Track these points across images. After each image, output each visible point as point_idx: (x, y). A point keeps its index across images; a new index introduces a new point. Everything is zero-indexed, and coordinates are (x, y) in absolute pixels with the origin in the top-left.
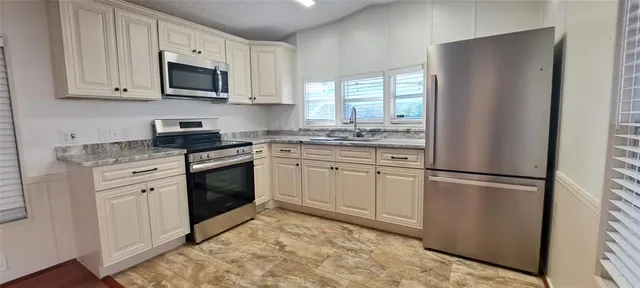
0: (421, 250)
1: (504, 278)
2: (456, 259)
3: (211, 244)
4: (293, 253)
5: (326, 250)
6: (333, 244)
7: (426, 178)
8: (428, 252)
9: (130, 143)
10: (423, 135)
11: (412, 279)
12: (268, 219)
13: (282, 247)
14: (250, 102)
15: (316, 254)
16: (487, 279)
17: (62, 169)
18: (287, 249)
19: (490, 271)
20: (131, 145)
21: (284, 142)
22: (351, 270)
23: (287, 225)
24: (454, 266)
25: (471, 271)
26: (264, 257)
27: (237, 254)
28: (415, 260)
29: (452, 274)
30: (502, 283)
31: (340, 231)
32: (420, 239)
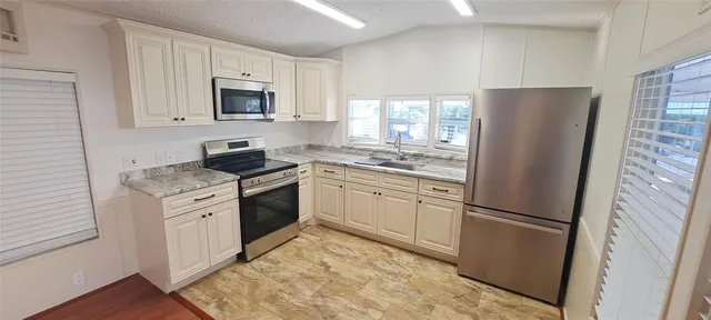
0: (455, 276)
1: (525, 306)
2: (485, 286)
3: (261, 262)
4: (337, 274)
5: (368, 272)
6: (375, 268)
7: (464, 213)
8: (461, 278)
9: (183, 165)
10: (465, 164)
11: (444, 304)
12: (312, 238)
13: (327, 268)
14: (294, 119)
15: (359, 277)
16: (512, 307)
17: (126, 192)
18: (332, 270)
19: (515, 299)
20: (184, 167)
21: (328, 163)
22: (392, 293)
23: (330, 244)
24: (484, 293)
25: (497, 298)
26: (311, 278)
27: (286, 274)
28: (449, 285)
29: (481, 301)
30: (524, 311)
31: (380, 253)
32: (455, 265)
